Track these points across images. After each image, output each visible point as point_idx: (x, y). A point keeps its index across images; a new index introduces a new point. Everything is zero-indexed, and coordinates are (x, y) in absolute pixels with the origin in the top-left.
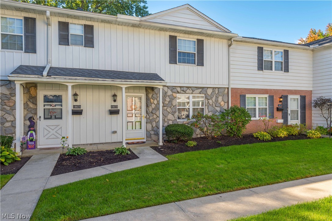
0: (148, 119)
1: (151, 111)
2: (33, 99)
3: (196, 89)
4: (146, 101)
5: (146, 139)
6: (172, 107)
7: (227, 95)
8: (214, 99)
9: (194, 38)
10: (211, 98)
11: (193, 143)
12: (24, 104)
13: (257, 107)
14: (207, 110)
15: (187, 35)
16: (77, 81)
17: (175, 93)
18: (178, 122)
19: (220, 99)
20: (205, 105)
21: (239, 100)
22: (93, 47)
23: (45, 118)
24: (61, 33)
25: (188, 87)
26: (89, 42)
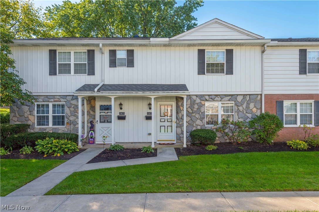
0: (178, 124)
1: (181, 117)
2: (93, 108)
3: (225, 96)
4: (177, 109)
5: (176, 141)
6: (201, 113)
7: (260, 101)
8: (244, 106)
9: (223, 49)
10: (242, 105)
11: (211, 147)
12: (87, 112)
13: (299, 114)
14: (237, 117)
15: (215, 47)
16: (117, 94)
17: (203, 101)
18: (206, 127)
19: (252, 105)
20: (235, 112)
21: (275, 106)
22: (133, 67)
23: (100, 122)
24: (111, 58)
25: (216, 95)
26: (130, 63)
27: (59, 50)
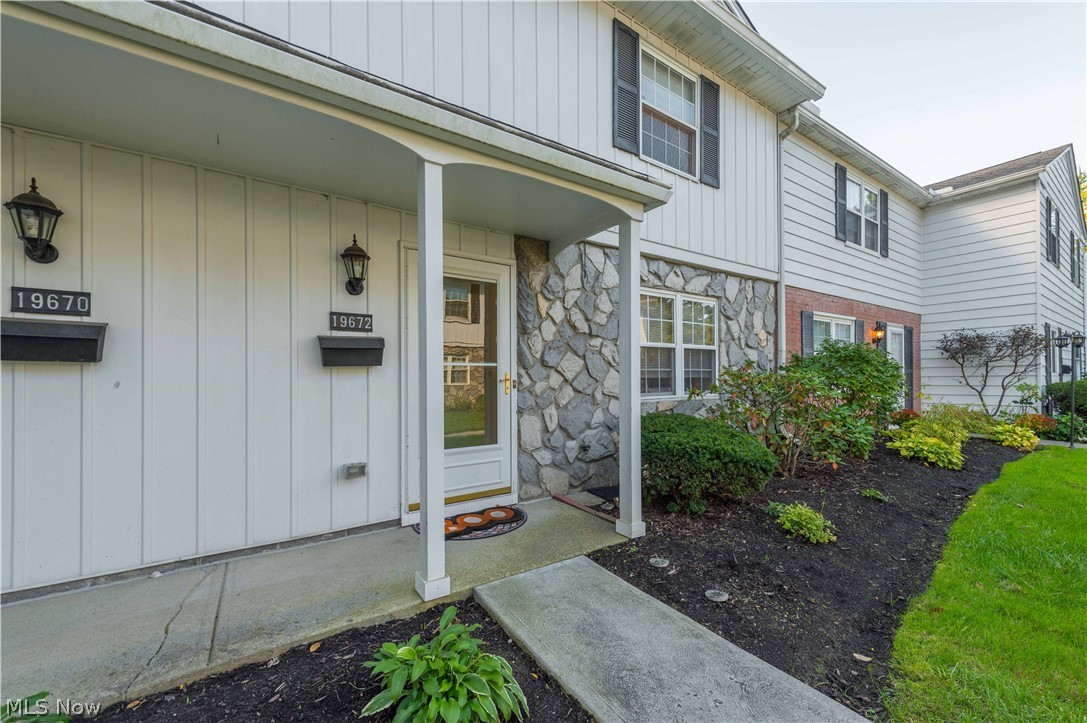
0: (527, 395)
1: (538, 356)
3: (694, 271)
4: (520, 305)
5: (520, 488)
7: (773, 308)
8: (742, 319)
9: (693, 70)
10: (736, 315)
14: (724, 358)
19: (758, 320)
20: (720, 341)
21: (799, 327)
25: (671, 264)
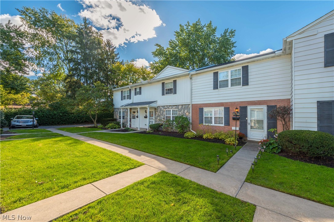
1: (156, 117)
6: (163, 115)
7: (190, 109)
8: (182, 111)
9: (172, 81)
13: (213, 116)
15: (169, 80)
17: (164, 109)
19: (186, 111)
20: (178, 115)
21: (199, 111)
23: (133, 118)
24: (135, 92)
25: (170, 106)
26: (140, 93)
27: (124, 90)
